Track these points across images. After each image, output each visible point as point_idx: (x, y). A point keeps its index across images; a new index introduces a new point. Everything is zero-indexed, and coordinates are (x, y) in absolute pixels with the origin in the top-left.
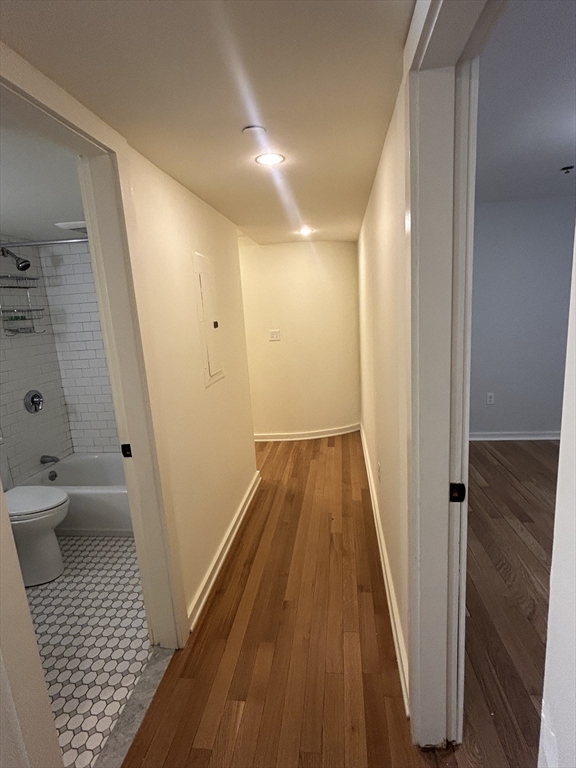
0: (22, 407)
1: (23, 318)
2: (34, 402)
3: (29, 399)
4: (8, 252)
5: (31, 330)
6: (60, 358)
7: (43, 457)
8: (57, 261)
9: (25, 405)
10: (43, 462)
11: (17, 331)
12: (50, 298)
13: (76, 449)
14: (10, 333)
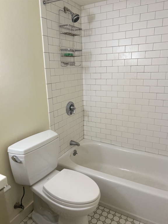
0: (65, 111)
1: (72, 56)
2: (71, 109)
3: (69, 107)
4: (68, 10)
5: (73, 64)
6: (84, 83)
7: (72, 141)
8: (91, 18)
9: (67, 110)
10: (71, 144)
11: (67, 64)
12: (83, 45)
13: (85, 137)
14: (63, 65)
